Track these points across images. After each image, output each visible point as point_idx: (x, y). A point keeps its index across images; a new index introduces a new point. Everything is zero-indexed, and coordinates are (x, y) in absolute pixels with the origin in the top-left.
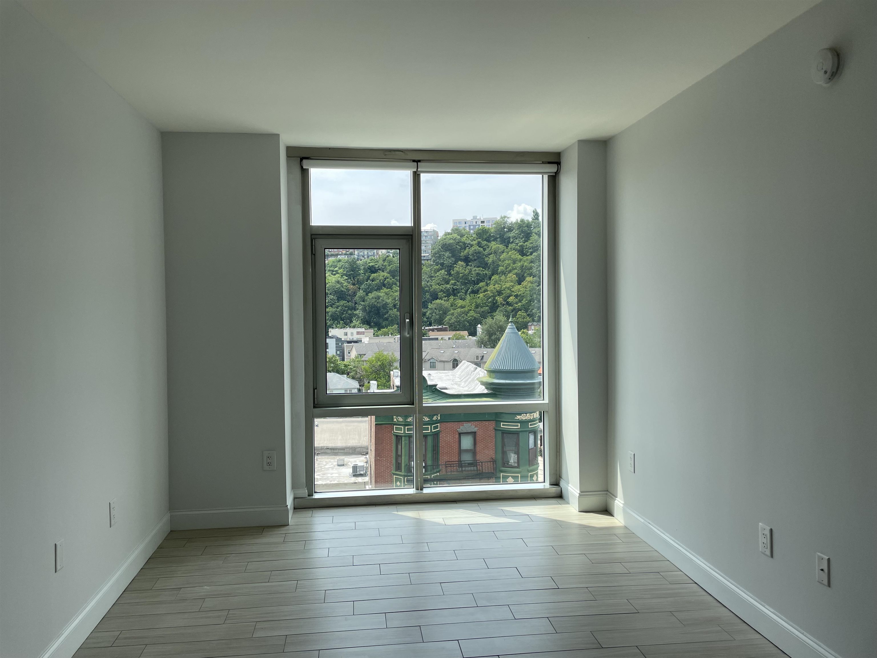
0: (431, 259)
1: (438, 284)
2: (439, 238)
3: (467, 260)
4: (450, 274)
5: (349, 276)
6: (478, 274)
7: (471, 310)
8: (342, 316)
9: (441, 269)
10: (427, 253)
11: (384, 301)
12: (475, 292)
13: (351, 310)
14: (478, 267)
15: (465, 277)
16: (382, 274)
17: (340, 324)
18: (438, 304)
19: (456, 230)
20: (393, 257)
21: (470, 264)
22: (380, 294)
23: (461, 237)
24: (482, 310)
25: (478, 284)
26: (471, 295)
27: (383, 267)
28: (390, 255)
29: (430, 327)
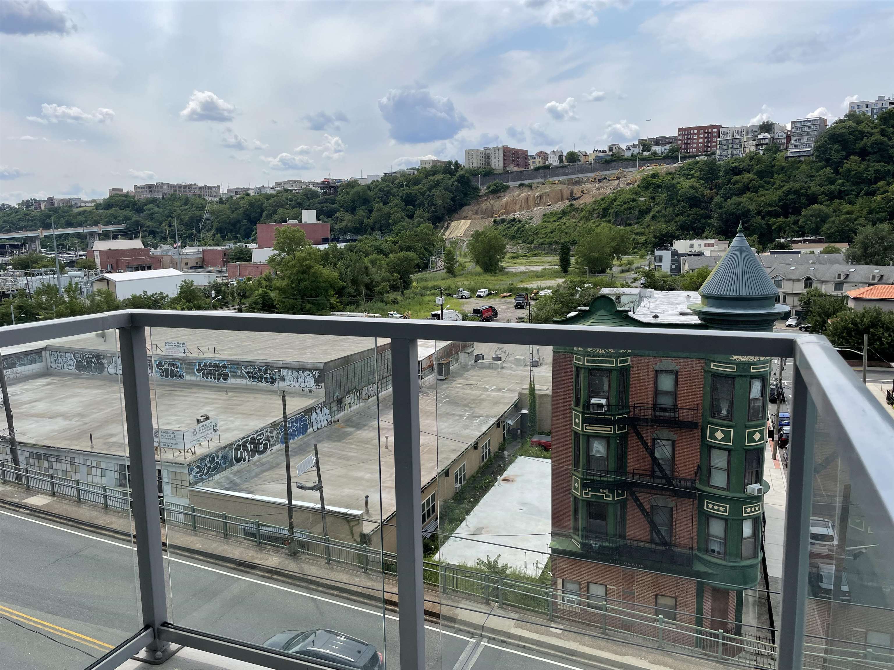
0: (812, 155)
1: (819, 185)
2: (827, 127)
3: (863, 154)
4: (837, 172)
5: (706, 180)
6: (877, 171)
7: (861, 217)
8: (694, 226)
9: (826, 167)
10: (809, 147)
11: (745, 207)
12: (873, 194)
13: (705, 218)
14: (878, 162)
15: (859, 175)
16: (747, 175)
17: (690, 234)
18: (815, 210)
19: (851, 116)
20: (764, 154)
21: (867, 158)
22: (741, 199)
23: (857, 124)
24: (877, 216)
25: (876, 183)
26: (865, 197)
27: (749, 167)
28: (759, 153)
29: (801, 239)
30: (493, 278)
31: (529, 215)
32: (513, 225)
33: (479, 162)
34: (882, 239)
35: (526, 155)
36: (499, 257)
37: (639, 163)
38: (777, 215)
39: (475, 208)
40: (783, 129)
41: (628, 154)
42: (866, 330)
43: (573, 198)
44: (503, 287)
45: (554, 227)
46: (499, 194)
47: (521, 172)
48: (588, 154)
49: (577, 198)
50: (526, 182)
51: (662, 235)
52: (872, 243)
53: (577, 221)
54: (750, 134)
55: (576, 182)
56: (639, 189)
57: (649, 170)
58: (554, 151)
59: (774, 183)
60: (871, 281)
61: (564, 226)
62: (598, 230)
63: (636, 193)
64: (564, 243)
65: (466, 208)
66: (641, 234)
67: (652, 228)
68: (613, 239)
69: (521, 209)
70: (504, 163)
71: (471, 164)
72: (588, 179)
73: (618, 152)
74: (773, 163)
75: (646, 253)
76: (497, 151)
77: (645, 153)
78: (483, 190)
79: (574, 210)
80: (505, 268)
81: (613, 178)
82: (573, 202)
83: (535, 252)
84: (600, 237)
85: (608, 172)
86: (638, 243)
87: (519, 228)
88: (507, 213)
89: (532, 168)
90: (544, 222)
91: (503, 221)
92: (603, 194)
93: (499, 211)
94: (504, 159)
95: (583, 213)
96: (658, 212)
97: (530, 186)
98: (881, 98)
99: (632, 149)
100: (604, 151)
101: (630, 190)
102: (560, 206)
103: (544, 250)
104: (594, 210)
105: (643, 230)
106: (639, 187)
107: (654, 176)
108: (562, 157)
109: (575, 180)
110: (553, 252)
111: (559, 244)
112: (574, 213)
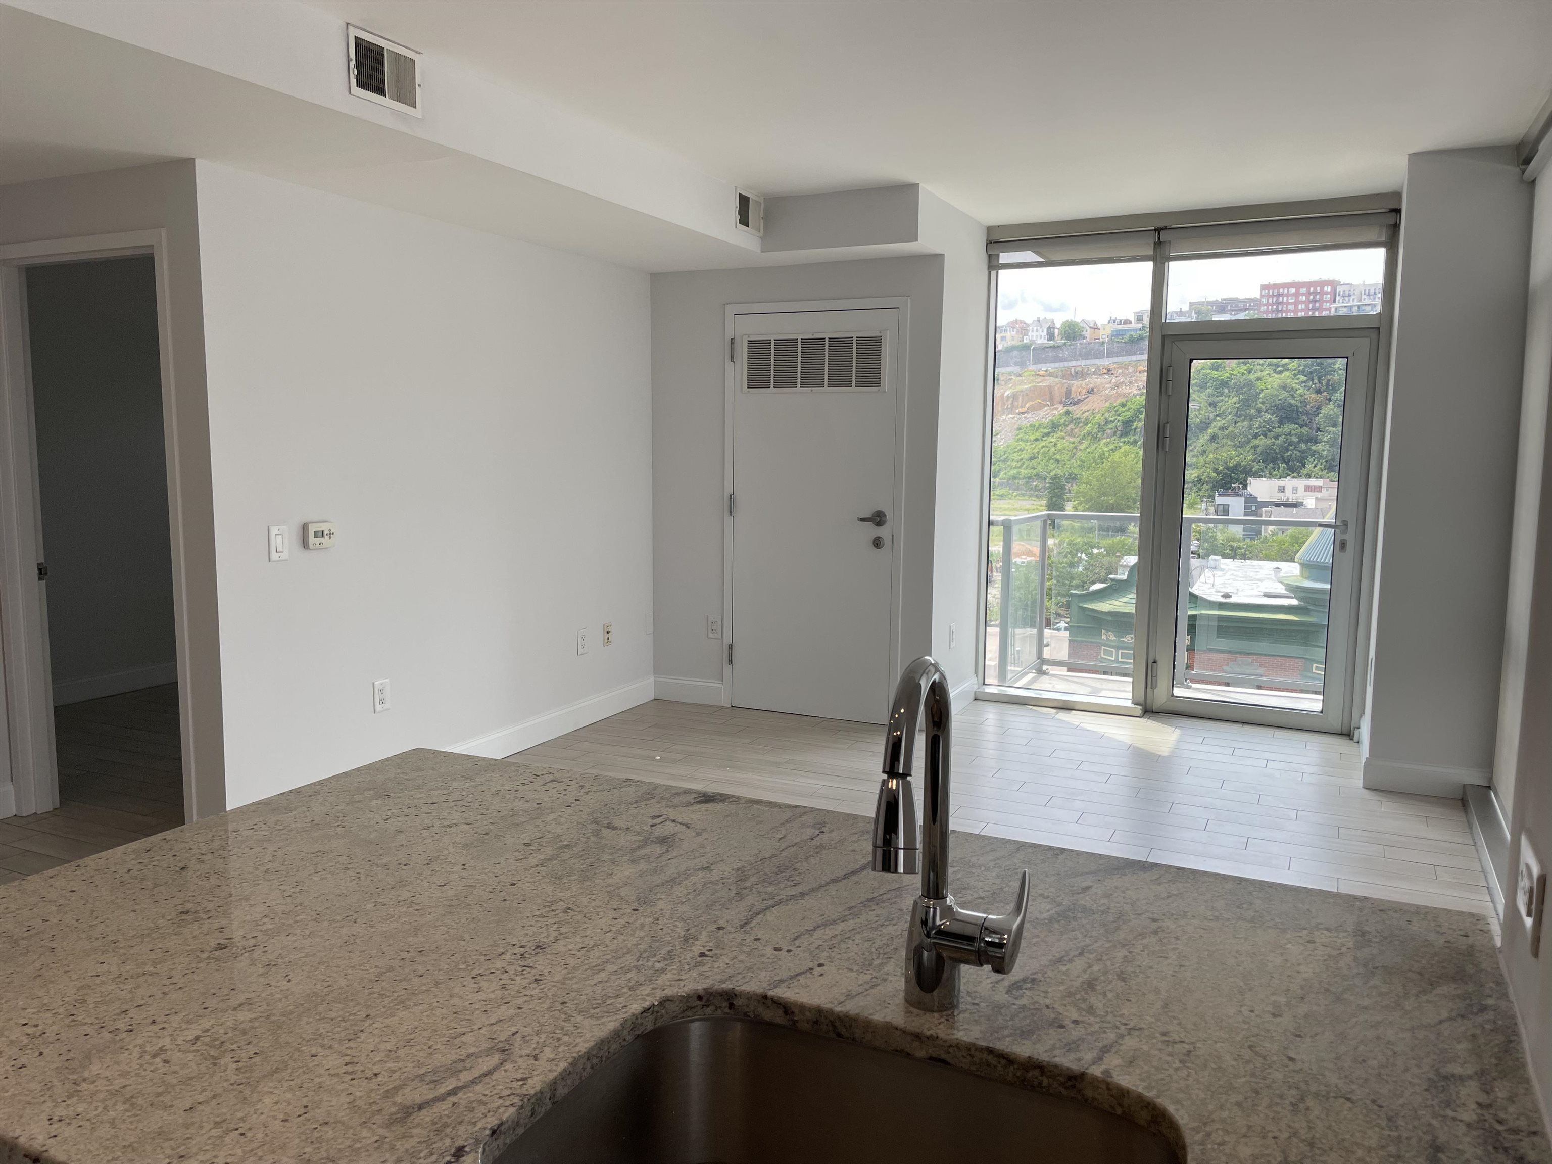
5: (1310, 375)
8: (1286, 454)
13: (1306, 442)
17: (1279, 468)
43: (1070, 400)
45: (1036, 450)
48: (1099, 324)
49: (1079, 401)
51: (1228, 469)
53: (1076, 440)
55: (1077, 373)
58: (1039, 321)
61: (1053, 449)
62: (1116, 456)
64: (1055, 478)
66: (1191, 466)
67: (1211, 456)
72: (1098, 368)
75: (1199, 500)
79: (1071, 422)
81: (1142, 369)
82: (1070, 408)
84: (1118, 470)
85: (1134, 358)
89: (1001, 347)
90: (1018, 440)
92: (1124, 395)
95: (1088, 428)
96: (1222, 429)
99: (1177, 319)
100: (1127, 322)
102: (1046, 415)
103: (1017, 489)
105: (1195, 459)
107: (1216, 366)
108: (1052, 330)
109: (1075, 370)
110: (1035, 492)
111: (1045, 479)
112: (1071, 426)
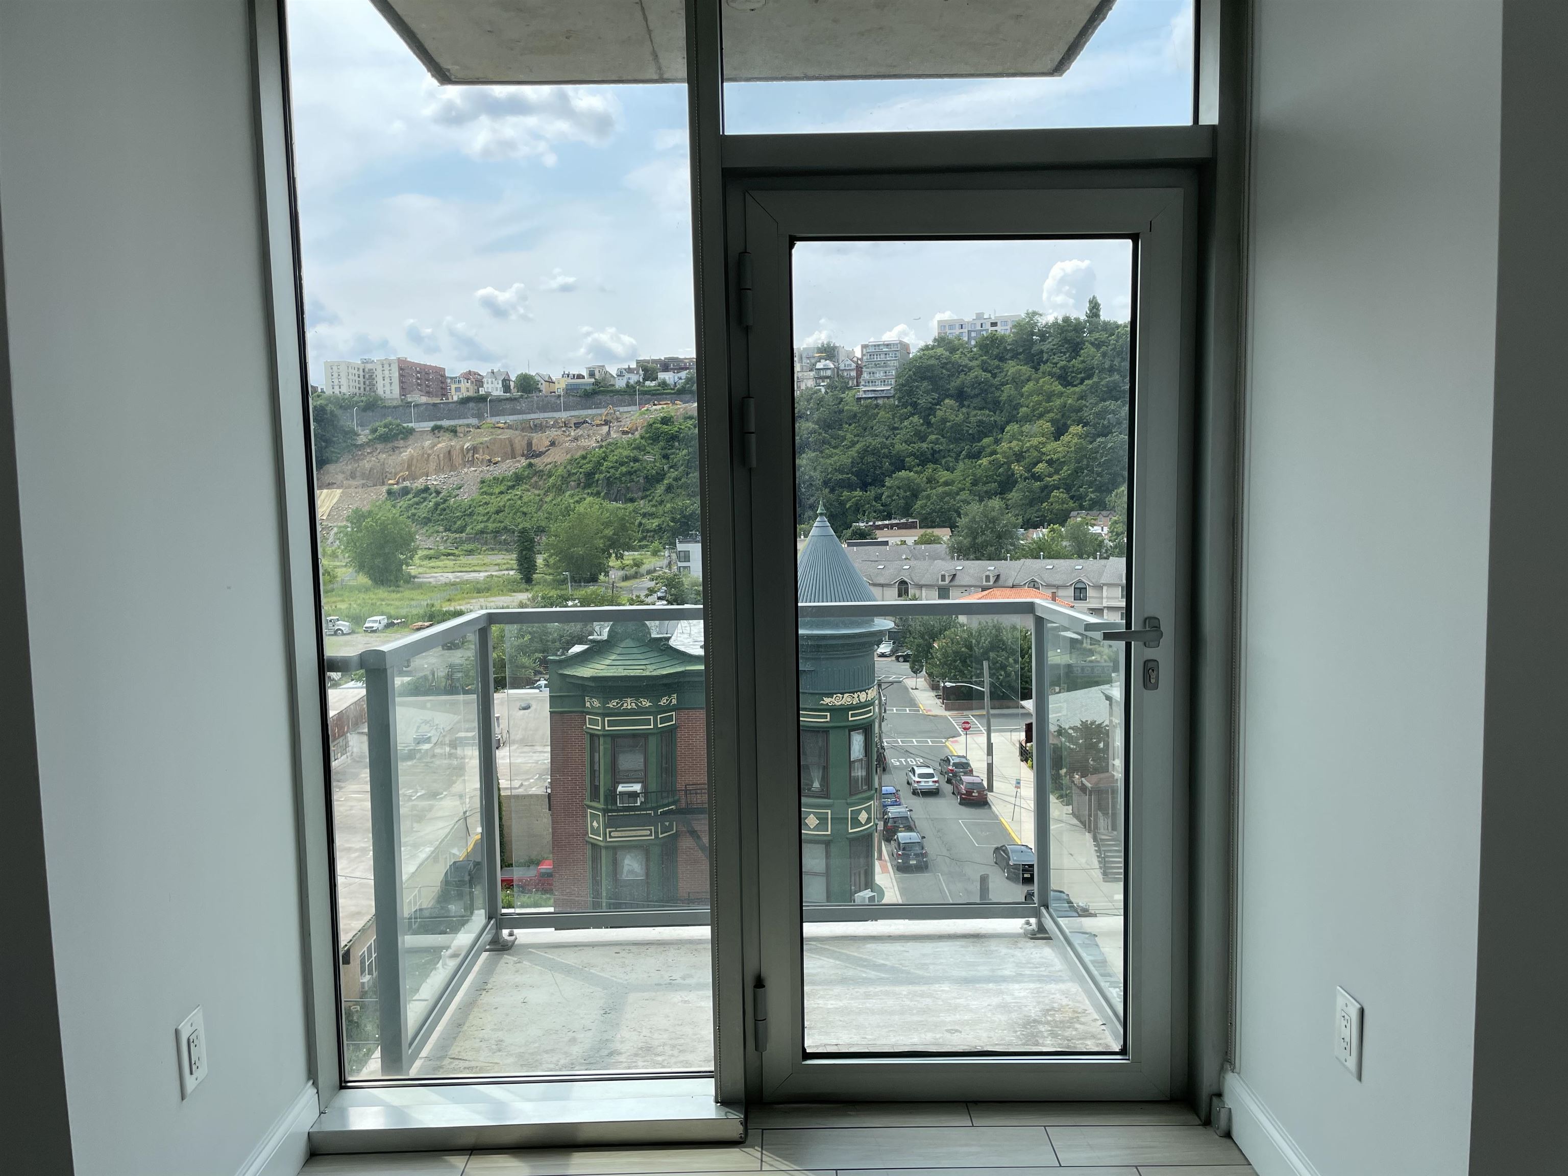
0: (893, 397)
1: (906, 442)
2: (911, 356)
3: (961, 396)
4: (929, 424)
6: (981, 422)
7: (964, 489)
9: (913, 415)
10: (888, 385)
11: (805, 474)
12: (977, 456)
14: (981, 409)
15: (957, 427)
16: (804, 424)
18: (902, 479)
19: (941, 341)
20: (826, 393)
21: (966, 403)
23: (951, 353)
24: (985, 489)
25: (980, 440)
26: (966, 461)
28: (820, 390)
29: (887, 522)
30: (394, 595)
31: (455, 481)
32: (425, 499)
33: (352, 384)
34: (994, 522)
35: (443, 376)
36: (402, 557)
37: (640, 399)
38: (851, 487)
39: (350, 467)
40: (850, 355)
41: (620, 384)
42: (985, 655)
43: (531, 453)
44: (415, 611)
45: (501, 504)
46: (396, 444)
47: (435, 405)
48: (554, 379)
49: (540, 454)
50: (445, 423)
51: (684, 517)
52: (981, 528)
53: (542, 492)
54: (804, 360)
55: (536, 426)
56: (643, 441)
57: (657, 410)
58: (493, 373)
59: (844, 438)
60: (984, 583)
61: (519, 502)
62: (581, 508)
63: (638, 448)
64: (523, 531)
65: (331, 468)
66: (652, 515)
67: (668, 505)
68: (607, 524)
69: (439, 470)
70: (402, 389)
71: (337, 388)
72: (556, 422)
73: (604, 379)
74: (841, 406)
75: (661, 547)
76: (386, 366)
77: (648, 383)
78: (364, 436)
79: (535, 475)
80: (415, 577)
81: (599, 422)
82: (532, 461)
83: (470, 547)
84: (586, 521)
85: (590, 412)
86: (648, 531)
87: (437, 505)
88: (414, 478)
89: (455, 398)
90: (482, 494)
91: (405, 491)
92: (584, 448)
93: (396, 474)
94: (401, 382)
95: (551, 480)
96: (676, 479)
97: (453, 431)
98: (979, 316)
99: (627, 376)
100: (580, 377)
101: (630, 444)
102: (509, 467)
103: (486, 543)
104: (570, 474)
105: (654, 509)
106: (642, 438)
107: (666, 421)
108: (508, 382)
109: (534, 422)
110: (504, 546)
111: (514, 532)
112: (535, 479)
